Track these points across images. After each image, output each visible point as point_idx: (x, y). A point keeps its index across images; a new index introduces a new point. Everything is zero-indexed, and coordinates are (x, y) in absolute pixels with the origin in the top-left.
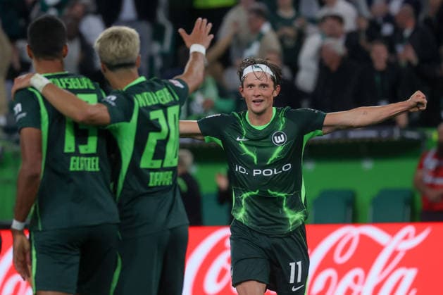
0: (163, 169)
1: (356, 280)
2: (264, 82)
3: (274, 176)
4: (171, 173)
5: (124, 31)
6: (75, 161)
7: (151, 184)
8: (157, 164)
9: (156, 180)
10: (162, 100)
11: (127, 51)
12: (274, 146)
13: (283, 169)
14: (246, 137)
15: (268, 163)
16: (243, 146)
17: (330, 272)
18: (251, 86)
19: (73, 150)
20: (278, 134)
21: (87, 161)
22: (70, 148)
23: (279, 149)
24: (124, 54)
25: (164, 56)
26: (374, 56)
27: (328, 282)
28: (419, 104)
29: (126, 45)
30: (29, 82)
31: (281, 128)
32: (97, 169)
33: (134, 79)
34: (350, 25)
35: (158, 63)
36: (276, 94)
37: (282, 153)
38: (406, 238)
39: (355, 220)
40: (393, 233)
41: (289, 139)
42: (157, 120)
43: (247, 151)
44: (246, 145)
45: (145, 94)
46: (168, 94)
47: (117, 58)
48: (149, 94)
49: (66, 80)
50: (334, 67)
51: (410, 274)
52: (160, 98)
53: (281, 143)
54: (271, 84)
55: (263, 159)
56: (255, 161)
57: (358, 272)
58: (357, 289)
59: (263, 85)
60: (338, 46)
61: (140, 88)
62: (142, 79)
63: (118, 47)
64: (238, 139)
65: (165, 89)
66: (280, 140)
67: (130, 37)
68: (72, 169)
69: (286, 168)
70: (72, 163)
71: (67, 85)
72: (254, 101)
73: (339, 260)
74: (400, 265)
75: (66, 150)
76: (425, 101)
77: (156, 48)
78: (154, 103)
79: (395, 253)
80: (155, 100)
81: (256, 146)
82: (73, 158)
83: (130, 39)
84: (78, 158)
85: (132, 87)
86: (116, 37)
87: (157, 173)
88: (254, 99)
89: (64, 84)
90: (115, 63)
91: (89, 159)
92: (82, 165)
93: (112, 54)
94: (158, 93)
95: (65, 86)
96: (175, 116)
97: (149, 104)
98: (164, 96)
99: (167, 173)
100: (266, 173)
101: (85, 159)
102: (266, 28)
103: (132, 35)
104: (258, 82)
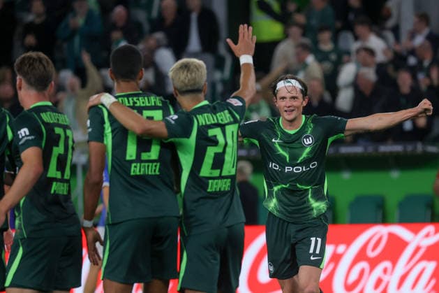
0: (221, 177)
1: (385, 271)
2: (294, 95)
3: (303, 172)
4: (229, 180)
5: (193, 63)
6: (135, 167)
7: (209, 190)
8: (216, 173)
9: (215, 186)
10: (222, 120)
11: (195, 79)
12: (303, 147)
13: (311, 166)
14: (280, 139)
15: (299, 162)
16: (277, 146)
17: (363, 265)
18: (283, 98)
19: (134, 158)
20: (307, 137)
21: (148, 166)
22: (131, 156)
23: (308, 150)
24: (192, 82)
25: (224, 82)
26: (400, 82)
27: (362, 273)
28: (426, 110)
29: (193, 75)
30: (99, 100)
31: (309, 132)
32: (157, 173)
33: (200, 102)
34: (380, 57)
35: (220, 88)
36: (305, 104)
37: (310, 152)
38: (427, 235)
39: (384, 221)
40: (416, 232)
41: (316, 141)
42: (215, 136)
43: (281, 151)
44: (280, 145)
45: (205, 115)
46: (228, 115)
47: (186, 85)
48: (210, 115)
49: (135, 99)
50: (368, 92)
51: (430, 266)
52: (219, 119)
53: (310, 144)
54: (300, 96)
55: (294, 158)
56: (288, 160)
57: (387, 264)
58: (386, 278)
59: (294, 98)
60: (370, 74)
61: (202, 110)
62: (205, 102)
63: (187, 76)
64: (273, 140)
65: (226, 112)
66: (309, 141)
67: (198, 68)
68: (132, 173)
69: (313, 165)
70: (133, 169)
71: (135, 103)
72: (286, 111)
73: (371, 254)
74: (422, 259)
75: (128, 158)
76: (432, 108)
77: (217, 75)
78: (213, 122)
79: (418, 249)
80: (214, 120)
81: (289, 147)
82: (133, 165)
83: (198, 69)
84: (139, 164)
85: (196, 109)
86: (186, 67)
87: (216, 181)
88: (286, 109)
89: (131, 102)
90: (184, 89)
91: (150, 164)
92: (142, 170)
93: (182, 82)
94: (218, 115)
95: (131, 104)
96: (233, 132)
97: (208, 123)
98: (224, 117)
99: (225, 180)
100: (297, 170)
101: (147, 164)
102: (310, 59)
103: (200, 65)
104: (289, 95)
